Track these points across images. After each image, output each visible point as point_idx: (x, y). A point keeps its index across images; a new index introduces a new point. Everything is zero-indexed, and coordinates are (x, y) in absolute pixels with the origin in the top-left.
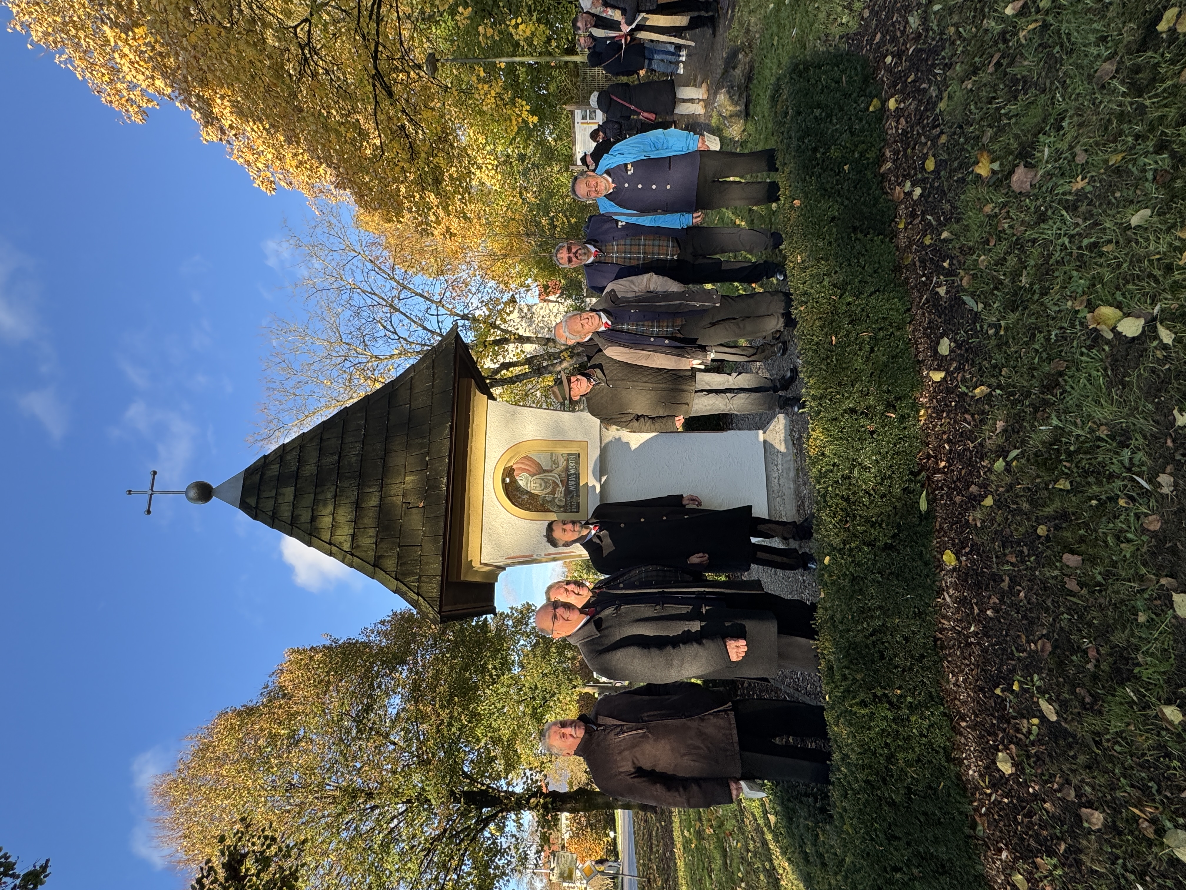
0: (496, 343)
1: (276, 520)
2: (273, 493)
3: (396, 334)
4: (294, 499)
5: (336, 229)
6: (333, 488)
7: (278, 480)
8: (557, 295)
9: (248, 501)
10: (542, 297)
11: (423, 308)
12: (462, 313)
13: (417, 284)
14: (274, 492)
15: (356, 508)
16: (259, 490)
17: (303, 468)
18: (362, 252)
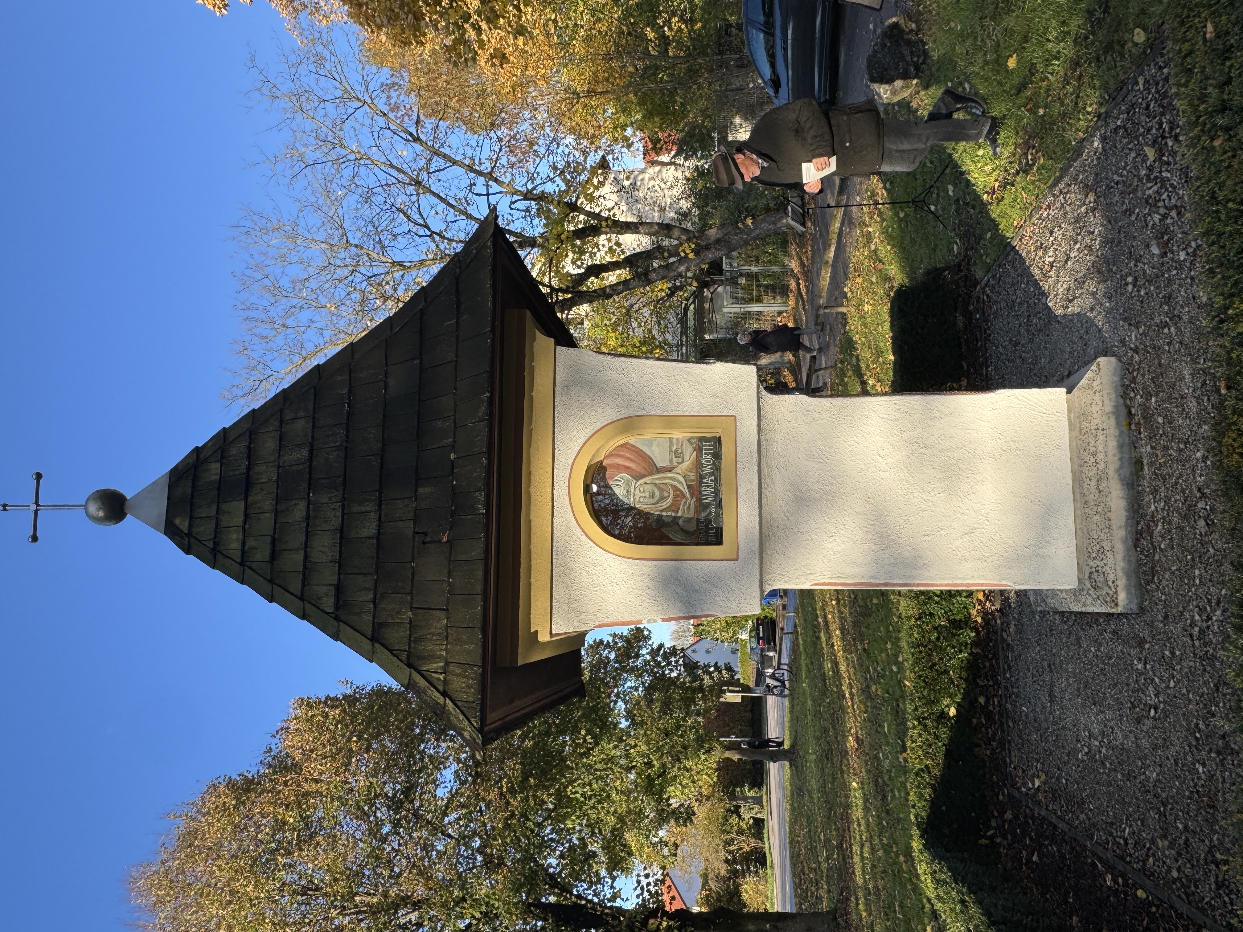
0: (579, 234)
1: (219, 557)
2: (213, 511)
3: (426, 226)
4: (245, 523)
5: (327, 65)
6: (302, 505)
7: (219, 489)
8: (673, 153)
9: (177, 521)
10: (649, 158)
11: (465, 183)
12: (524, 189)
13: (454, 146)
14: (214, 507)
15: (341, 537)
16: (192, 504)
17: (257, 469)
18: (369, 101)
